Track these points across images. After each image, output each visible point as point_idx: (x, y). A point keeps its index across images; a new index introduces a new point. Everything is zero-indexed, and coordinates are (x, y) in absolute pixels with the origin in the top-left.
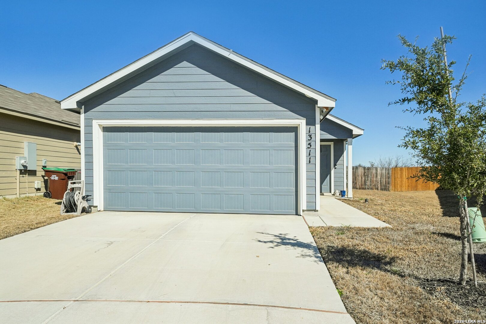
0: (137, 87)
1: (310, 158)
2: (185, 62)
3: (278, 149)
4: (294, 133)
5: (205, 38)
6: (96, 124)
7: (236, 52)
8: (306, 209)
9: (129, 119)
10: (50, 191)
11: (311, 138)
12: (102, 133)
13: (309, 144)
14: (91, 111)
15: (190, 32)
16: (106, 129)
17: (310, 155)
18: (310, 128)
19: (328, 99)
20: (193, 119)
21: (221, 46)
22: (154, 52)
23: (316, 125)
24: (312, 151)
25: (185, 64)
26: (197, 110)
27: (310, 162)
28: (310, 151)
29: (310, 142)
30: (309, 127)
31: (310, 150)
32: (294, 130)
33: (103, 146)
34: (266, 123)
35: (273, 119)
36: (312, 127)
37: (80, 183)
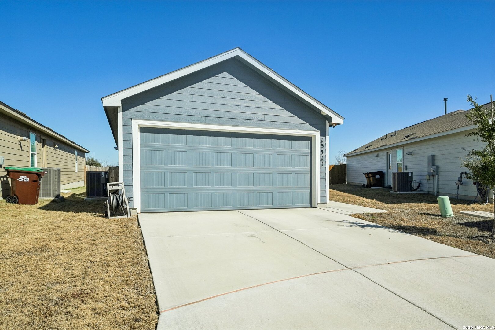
0: (180, 90)
1: (322, 162)
2: (225, 73)
3: (298, 154)
4: (309, 142)
5: (250, 56)
6: (136, 124)
7: (275, 72)
8: (320, 202)
9: (172, 121)
10: (15, 195)
11: (323, 146)
12: (139, 133)
13: (322, 151)
14: (130, 110)
15: (237, 48)
16: (143, 130)
17: (322, 159)
18: (322, 139)
19: (339, 117)
20: (233, 126)
21: (263, 64)
22: (204, 60)
23: (327, 137)
24: (324, 156)
25: (225, 74)
26: (237, 118)
27: (322, 165)
28: (322, 157)
29: (322, 150)
30: (322, 137)
31: (322, 155)
32: (309, 139)
33: (140, 146)
34: (290, 133)
35: (297, 130)
36: (324, 138)
37: (118, 184)
